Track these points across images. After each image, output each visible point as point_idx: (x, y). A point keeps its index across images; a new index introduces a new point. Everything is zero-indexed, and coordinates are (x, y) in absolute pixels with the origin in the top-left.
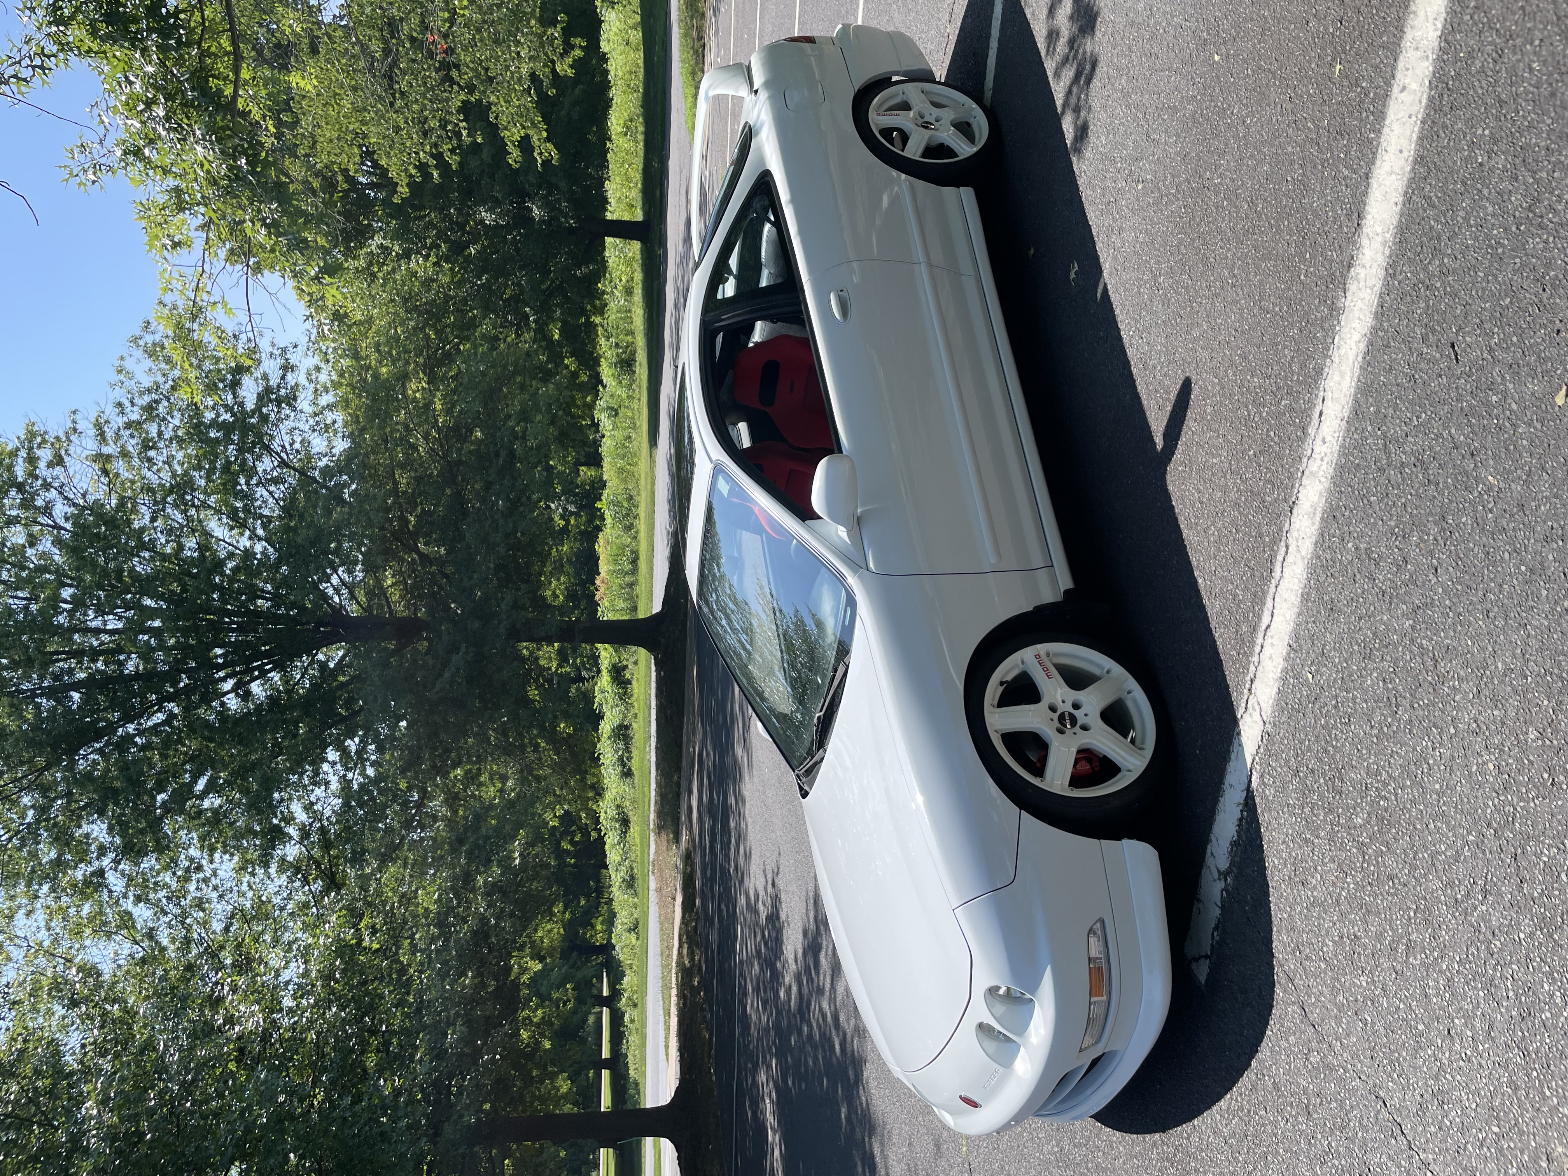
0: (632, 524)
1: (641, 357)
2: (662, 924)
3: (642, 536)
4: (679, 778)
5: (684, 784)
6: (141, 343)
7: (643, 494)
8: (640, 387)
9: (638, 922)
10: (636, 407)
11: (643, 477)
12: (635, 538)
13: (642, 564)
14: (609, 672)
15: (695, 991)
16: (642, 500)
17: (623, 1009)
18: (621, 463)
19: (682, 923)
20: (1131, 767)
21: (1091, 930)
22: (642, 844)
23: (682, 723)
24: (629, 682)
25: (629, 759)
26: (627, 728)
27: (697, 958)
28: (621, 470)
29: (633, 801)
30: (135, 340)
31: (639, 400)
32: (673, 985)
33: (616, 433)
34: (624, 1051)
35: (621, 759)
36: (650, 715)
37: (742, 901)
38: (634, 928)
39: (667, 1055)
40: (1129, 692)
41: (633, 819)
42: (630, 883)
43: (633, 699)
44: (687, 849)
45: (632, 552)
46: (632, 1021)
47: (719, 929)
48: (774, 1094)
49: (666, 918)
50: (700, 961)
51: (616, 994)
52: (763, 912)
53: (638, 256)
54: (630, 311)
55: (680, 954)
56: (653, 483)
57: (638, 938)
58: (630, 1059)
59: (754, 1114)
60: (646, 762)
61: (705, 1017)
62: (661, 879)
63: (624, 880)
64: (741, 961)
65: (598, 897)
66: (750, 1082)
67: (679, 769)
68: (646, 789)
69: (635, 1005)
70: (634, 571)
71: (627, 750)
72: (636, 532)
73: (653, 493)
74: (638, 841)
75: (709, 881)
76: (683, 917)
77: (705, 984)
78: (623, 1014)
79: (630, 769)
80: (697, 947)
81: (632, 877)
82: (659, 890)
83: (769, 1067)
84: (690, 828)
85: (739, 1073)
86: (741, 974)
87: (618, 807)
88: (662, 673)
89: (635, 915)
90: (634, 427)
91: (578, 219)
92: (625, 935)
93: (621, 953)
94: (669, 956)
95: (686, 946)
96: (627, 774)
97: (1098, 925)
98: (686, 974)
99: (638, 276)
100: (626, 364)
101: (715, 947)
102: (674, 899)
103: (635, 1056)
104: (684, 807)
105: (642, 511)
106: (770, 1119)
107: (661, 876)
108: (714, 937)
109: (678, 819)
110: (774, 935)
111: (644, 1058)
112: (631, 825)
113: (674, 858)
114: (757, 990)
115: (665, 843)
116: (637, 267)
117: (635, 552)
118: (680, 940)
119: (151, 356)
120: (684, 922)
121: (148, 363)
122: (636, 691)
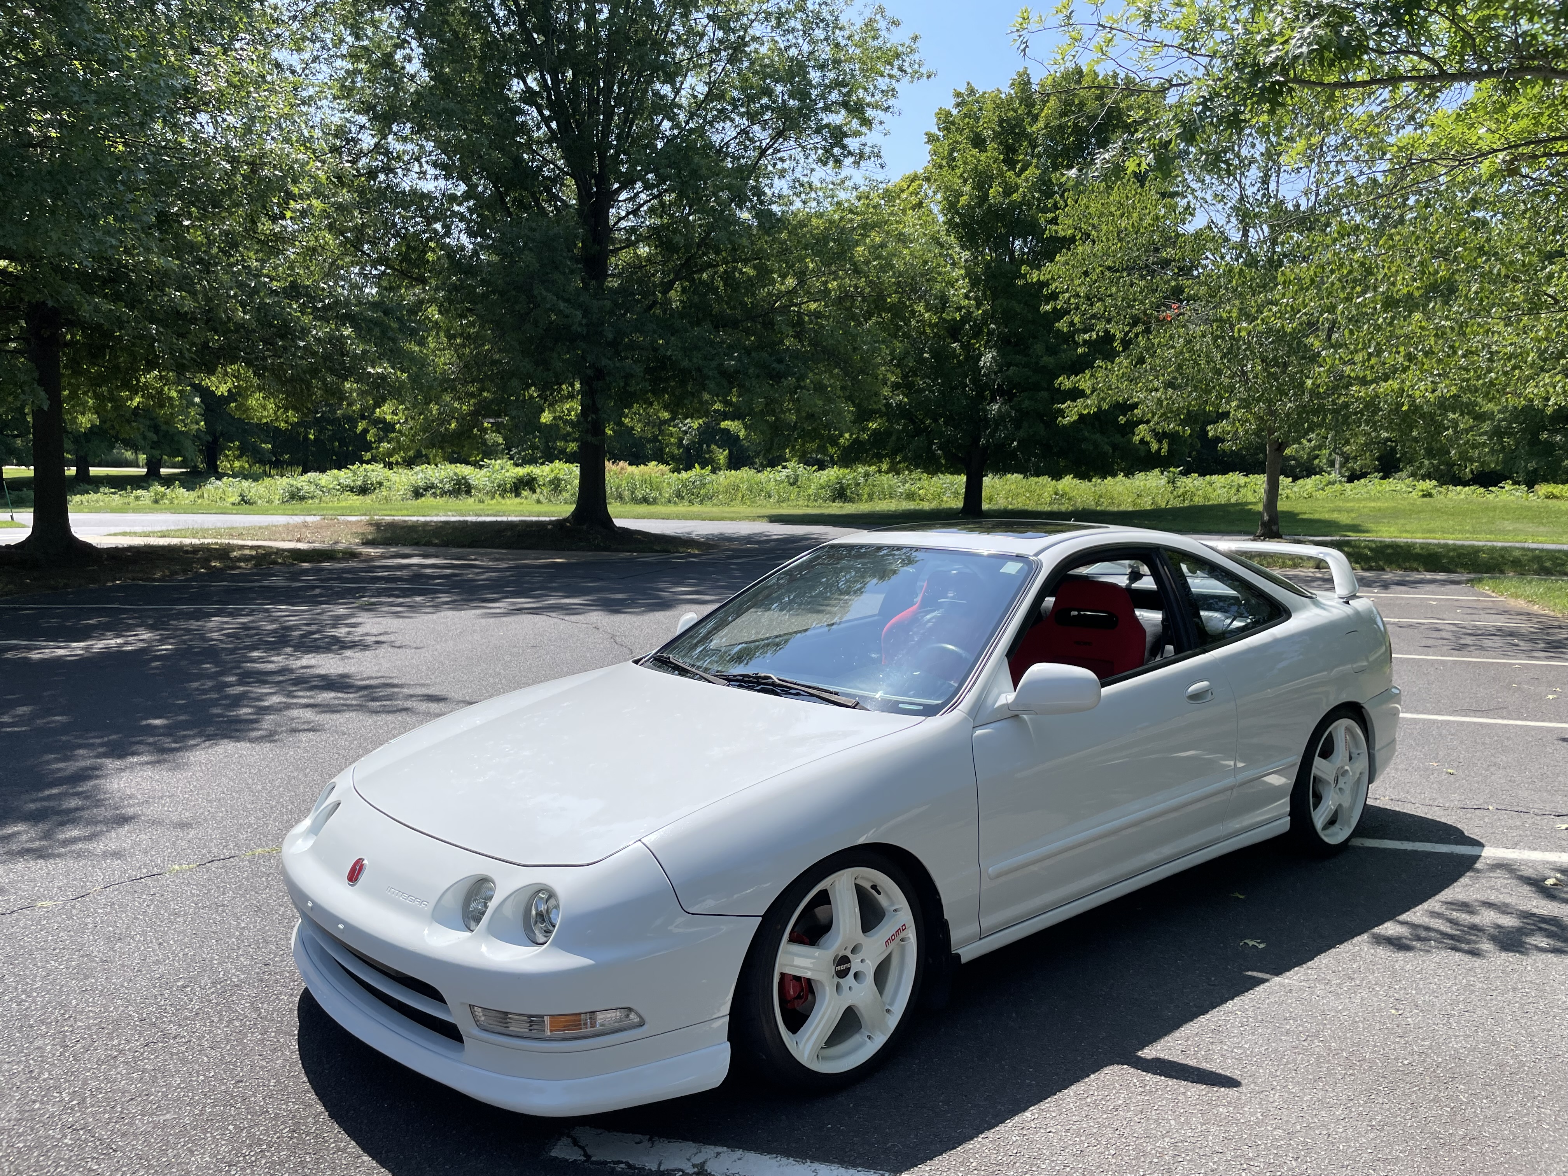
0: (683, 498)
1: (849, 508)
2: (267, 528)
3: (671, 509)
4: (436, 545)
5: (432, 550)
6: (878, 17)
7: (715, 509)
8: (819, 507)
9: (251, 504)
10: (800, 503)
11: (732, 509)
12: (669, 502)
13: (643, 509)
14: (528, 474)
15: (205, 562)
16: (707, 508)
17: (151, 489)
18: (743, 487)
19: (278, 549)
20: (801, 1046)
21: (630, 1010)
22: (342, 508)
23: (498, 548)
24: (518, 495)
25: (435, 495)
26: (468, 492)
27: (242, 564)
28: (737, 488)
29: (387, 499)
30: (881, 10)
31: (807, 506)
32: (202, 541)
33: (772, 483)
34: (102, 490)
35: (433, 486)
36: (488, 515)
37: (341, 610)
38: (245, 500)
39: (115, 535)
40: (869, 1037)
41: (368, 499)
42: (295, 496)
43: (500, 499)
44: (360, 554)
45: (655, 499)
46: (137, 498)
47: (289, 587)
48: (129, 648)
49: (275, 533)
50: (240, 568)
51: (168, 481)
52: (341, 632)
53: (945, 506)
54: (891, 497)
55: (242, 547)
56: (732, 519)
57: (234, 504)
58: (93, 496)
59: (95, 627)
60: (435, 512)
61: (177, 573)
62: (318, 528)
63: (299, 490)
64: (267, 610)
65: (271, 463)
66: (131, 622)
67: (446, 544)
68: (405, 512)
69: (156, 502)
70: (635, 501)
71: (444, 493)
72: (675, 503)
73: (722, 519)
74: (344, 504)
75: (339, 576)
76: (284, 550)
77: (215, 574)
78: (146, 488)
79: (422, 495)
80: (255, 565)
81: (302, 498)
82: (305, 525)
83: (162, 641)
84: (383, 557)
85: (134, 611)
86: (253, 610)
87: (380, 484)
88: (550, 527)
89: (259, 502)
90: (781, 501)
91: (986, 447)
92: (237, 491)
93: (212, 487)
94: (231, 536)
95: (254, 553)
96: (417, 493)
97: (637, 1020)
98: (223, 553)
99: (926, 506)
100: (840, 493)
101: (266, 583)
102: (299, 540)
103: (97, 501)
104: (407, 550)
105: (697, 508)
106: (98, 645)
107: (321, 528)
108: (277, 581)
109: (390, 544)
110: (319, 643)
111: (97, 510)
112: (361, 497)
113: (346, 541)
114: (245, 627)
115: (360, 531)
116: (934, 505)
117: (655, 502)
118: (259, 547)
119: (866, 25)
120: (279, 552)
121: (859, 23)
122: (508, 501)
